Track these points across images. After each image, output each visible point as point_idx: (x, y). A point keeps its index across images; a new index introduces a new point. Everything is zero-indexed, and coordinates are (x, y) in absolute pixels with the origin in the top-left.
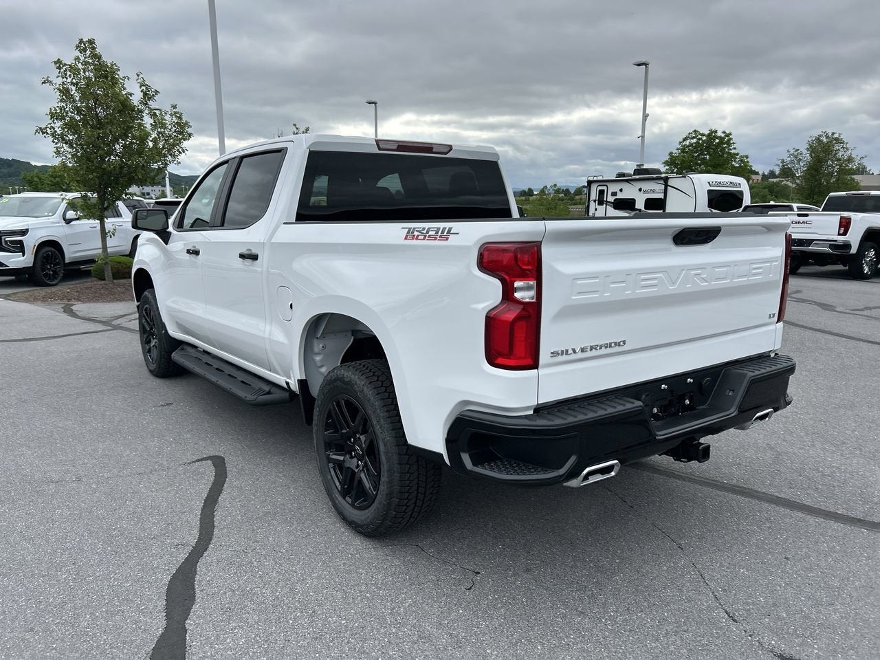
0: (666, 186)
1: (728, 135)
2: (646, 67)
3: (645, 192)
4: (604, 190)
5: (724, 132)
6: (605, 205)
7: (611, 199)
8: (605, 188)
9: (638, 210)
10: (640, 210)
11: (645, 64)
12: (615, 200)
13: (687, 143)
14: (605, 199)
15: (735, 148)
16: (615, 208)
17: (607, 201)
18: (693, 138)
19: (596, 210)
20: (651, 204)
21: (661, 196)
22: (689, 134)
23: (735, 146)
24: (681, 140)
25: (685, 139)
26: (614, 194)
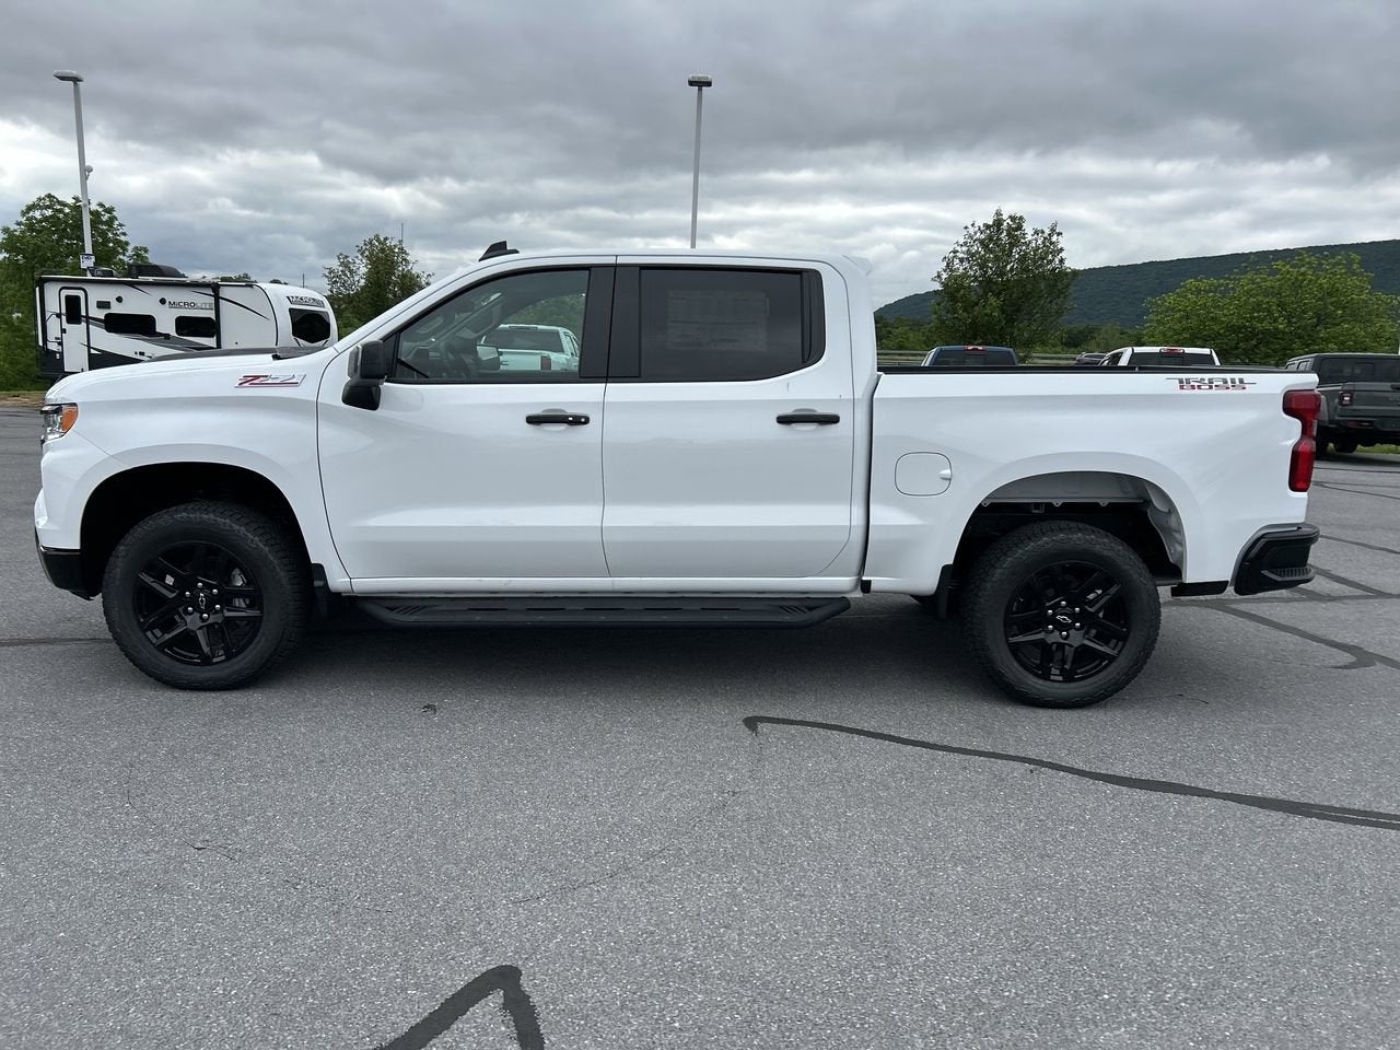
0: (217, 298)
1: (110, 210)
2: (75, 83)
3: (173, 305)
4: (78, 298)
5: (101, 205)
6: (84, 324)
7: (101, 314)
8: (80, 294)
9: (161, 334)
10: (167, 336)
11: (76, 80)
12: (107, 316)
13: (37, 214)
14: (83, 313)
15: (124, 234)
16: (109, 329)
17: (87, 317)
18: (47, 207)
19: (63, 331)
20: (186, 325)
21: (211, 314)
22: (40, 199)
23: (124, 229)
24: (24, 208)
25: (30, 208)
26: (102, 305)
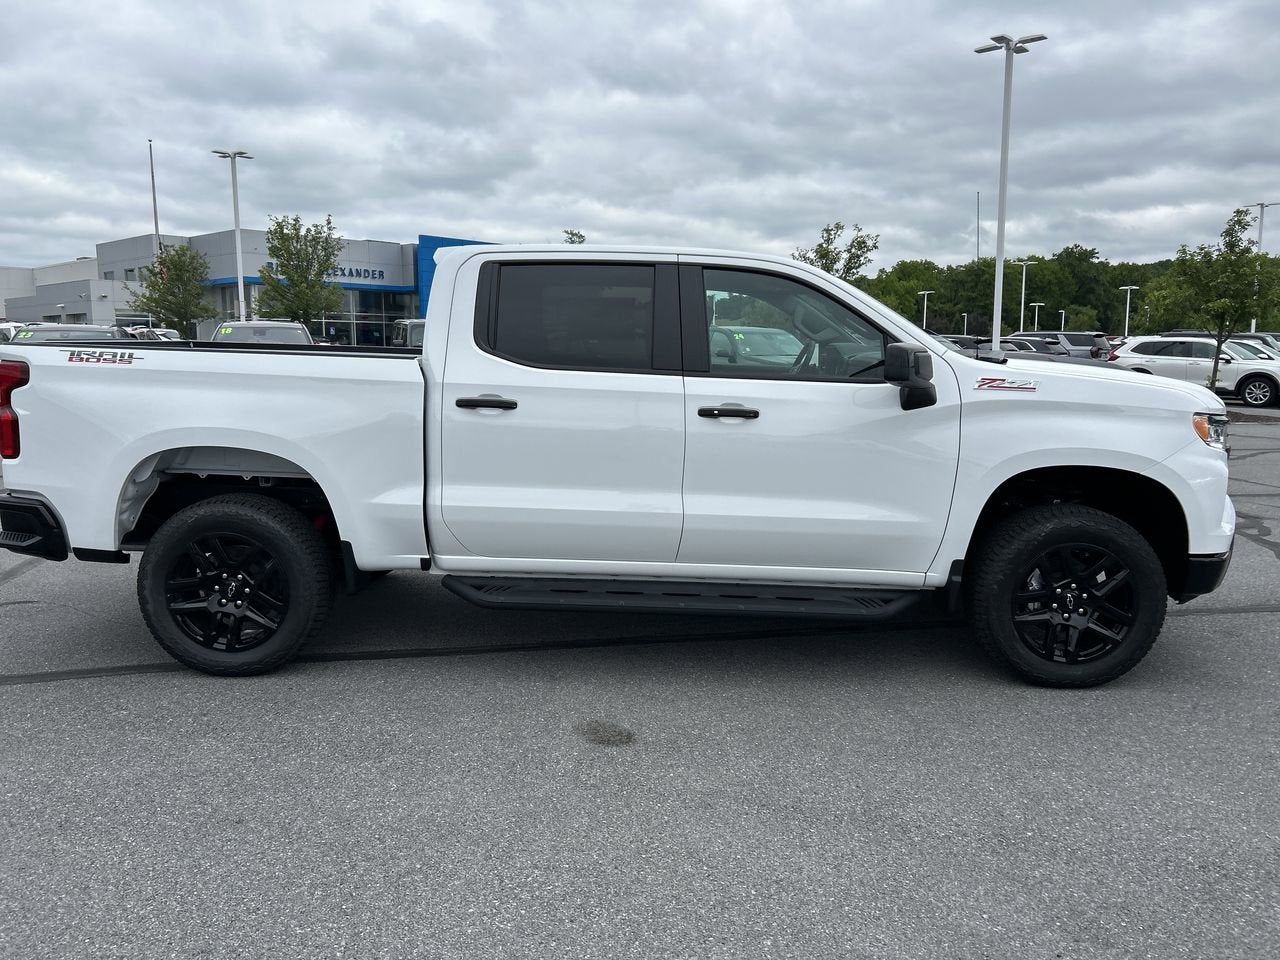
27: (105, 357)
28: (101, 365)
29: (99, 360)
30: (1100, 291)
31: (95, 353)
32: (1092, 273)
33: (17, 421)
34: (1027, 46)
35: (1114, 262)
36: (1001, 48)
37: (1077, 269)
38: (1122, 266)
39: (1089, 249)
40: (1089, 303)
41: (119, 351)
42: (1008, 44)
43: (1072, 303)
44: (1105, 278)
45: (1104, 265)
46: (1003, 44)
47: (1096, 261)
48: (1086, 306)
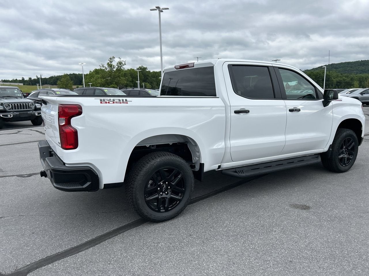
27: (116, 101)
28: (115, 104)
29: (114, 103)
30: (149, 78)
31: (111, 99)
32: (147, 74)
33: (77, 132)
34: (163, 10)
35: (151, 71)
36: (157, 10)
37: (143, 73)
38: (154, 72)
39: (145, 67)
40: (147, 82)
41: (121, 98)
42: (159, 9)
43: (143, 82)
44: (150, 75)
45: (149, 71)
46: (158, 9)
47: (147, 70)
48: (146, 82)
